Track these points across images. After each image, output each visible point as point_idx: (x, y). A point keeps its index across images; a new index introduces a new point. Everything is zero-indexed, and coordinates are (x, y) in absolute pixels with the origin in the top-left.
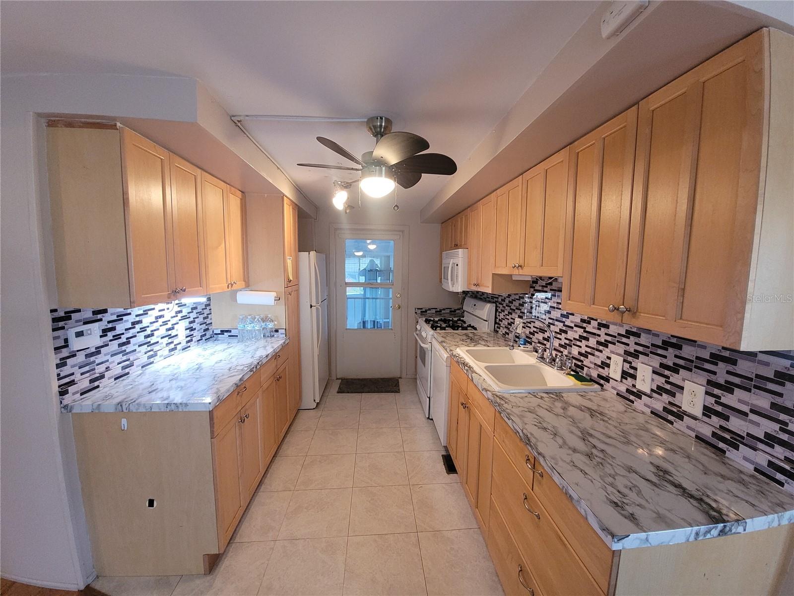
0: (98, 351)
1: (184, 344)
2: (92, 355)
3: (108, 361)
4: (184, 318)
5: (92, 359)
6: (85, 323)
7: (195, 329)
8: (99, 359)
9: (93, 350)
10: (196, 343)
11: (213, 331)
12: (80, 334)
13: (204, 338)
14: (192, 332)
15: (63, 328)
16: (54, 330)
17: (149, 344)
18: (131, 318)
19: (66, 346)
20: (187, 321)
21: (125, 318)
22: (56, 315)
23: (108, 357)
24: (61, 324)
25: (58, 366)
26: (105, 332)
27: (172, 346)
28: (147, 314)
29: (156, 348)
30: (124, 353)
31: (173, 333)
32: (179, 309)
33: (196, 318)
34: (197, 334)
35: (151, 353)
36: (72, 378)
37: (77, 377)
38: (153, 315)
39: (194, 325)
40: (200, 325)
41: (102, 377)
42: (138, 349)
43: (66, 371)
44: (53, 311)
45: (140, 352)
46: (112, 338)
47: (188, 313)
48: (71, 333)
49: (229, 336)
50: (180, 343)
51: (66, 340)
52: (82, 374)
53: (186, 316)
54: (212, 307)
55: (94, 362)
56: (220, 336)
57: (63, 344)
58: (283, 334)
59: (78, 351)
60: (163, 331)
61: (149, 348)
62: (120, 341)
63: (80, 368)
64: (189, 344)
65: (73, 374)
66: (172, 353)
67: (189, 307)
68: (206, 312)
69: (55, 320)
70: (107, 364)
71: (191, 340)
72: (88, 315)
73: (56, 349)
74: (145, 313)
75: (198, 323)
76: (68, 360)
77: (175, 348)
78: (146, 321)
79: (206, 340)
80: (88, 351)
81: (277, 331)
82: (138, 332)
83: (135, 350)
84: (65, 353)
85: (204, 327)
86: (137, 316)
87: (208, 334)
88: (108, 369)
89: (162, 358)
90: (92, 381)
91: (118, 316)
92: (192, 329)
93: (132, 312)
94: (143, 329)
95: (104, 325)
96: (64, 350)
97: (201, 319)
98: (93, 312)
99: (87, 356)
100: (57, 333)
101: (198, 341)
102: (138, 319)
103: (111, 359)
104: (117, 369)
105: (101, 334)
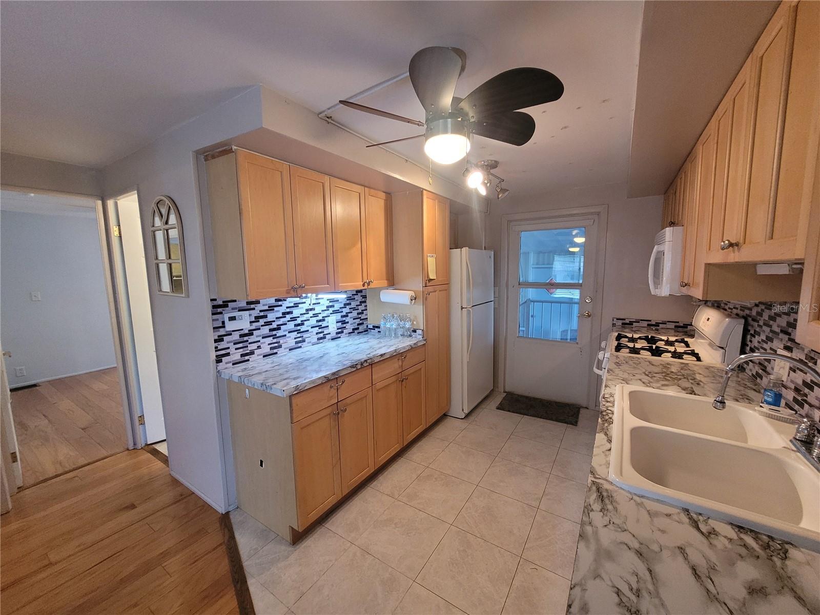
0: (250, 333)
1: (333, 335)
2: (246, 335)
3: (259, 341)
4: (335, 312)
5: (245, 338)
6: (239, 311)
7: (348, 322)
8: (252, 339)
9: (247, 332)
10: (347, 335)
11: (367, 326)
12: (232, 319)
13: (356, 331)
14: (344, 325)
15: (221, 313)
16: (213, 314)
17: (299, 331)
18: (283, 309)
19: (224, 327)
20: (340, 315)
21: (276, 309)
22: (215, 303)
23: (260, 338)
24: (219, 310)
25: (216, 341)
26: (257, 318)
27: (321, 335)
28: (298, 306)
29: (305, 335)
30: (275, 337)
31: (324, 324)
32: (331, 304)
33: (349, 313)
34: (349, 327)
35: (300, 339)
36: (228, 351)
37: (232, 350)
38: (303, 308)
39: (347, 319)
40: (354, 319)
41: (252, 353)
42: (288, 335)
43: (222, 345)
44: (212, 300)
45: (290, 337)
46: (263, 324)
47: (340, 308)
48: (226, 317)
49: (377, 331)
50: (329, 334)
51: (223, 323)
52: (236, 349)
53: (339, 310)
54: (368, 303)
55: (247, 341)
56: (372, 330)
57: (221, 325)
58: (421, 335)
59: (233, 331)
60: (313, 321)
61: (299, 335)
62: (271, 327)
63: (235, 344)
64: (339, 335)
65: (229, 348)
66: (321, 341)
67: (341, 302)
68: (361, 308)
69: (214, 307)
70: (259, 344)
71: (342, 332)
72: (243, 304)
73: (214, 328)
74: (296, 305)
75: (350, 318)
76: (224, 338)
77: (324, 338)
78: (296, 312)
79: (358, 333)
80: (242, 332)
81: (414, 331)
82: (288, 321)
83: (285, 335)
84: (222, 332)
85: (358, 321)
86: (287, 308)
87: (361, 328)
88: (259, 347)
89: (310, 344)
90: (242, 355)
91: (269, 307)
92: (344, 322)
93: (283, 305)
94: (294, 319)
95: (255, 313)
96: (221, 330)
97: (355, 314)
98: (247, 302)
99: (241, 336)
100: (215, 317)
101: (349, 333)
102: (288, 310)
103: (262, 341)
104: (266, 349)
105: (254, 320)
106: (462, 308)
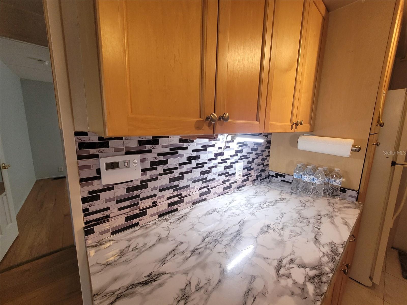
0: (143, 185)
1: (239, 183)
2: (136, 188)
3: (155, 195)
4: (243, 158)
5: (135, 193)
6: (127, 153)
7: (253, 169)
8: (145, 193)
9: (138, 183)
10: (252, 183)
11: (269, 173)
12: (112, 166)
13: (259, 179)
14: (250, 172)
15: (96, 156)
16: (79, 158)
17: (205, 180)
18: (188, 153)
19: (100, 178)
20: (247, 160)
21: (180, 152)
22: (84, 139)
23: (156, 192)
24: (92, 151)
25: (84, 200)
26: (154, 165)
27: (228, 184)
28: (206, 150)
29: (211, 185)
30: (175, 188)
31: (231, 171)
32: (240, 149)
33: (255, 159)
34: (254, 174)
35: (205, 190)
36: (106, 213)
37: (114, 210)
38: (213, 151)
39: (253, 166)
40: (258, 165)
41: (143, 213)
42: (192, 185)
43: (96, 206)
44: (77, 134)
45: (194, 187)
46: (162, 172)
47: (248, 153)
48: (103, 162)
49: (282, 180)
50: (236, 182)
51: (99, 171)
52: (120, 209)
53: (246, 156)
54: (271, 149)
55: (138, 196)
56: (274, 178)
57: (95, 174)
58: (354, 197)
59: (116, 184)
60: (221, 168)
61: (205, 185)
62: (172, 176)
63: (118, 202)
64: (244, 183)
65: (108, 209)
66: (227, 191)
67: (249, 147)
68: (265, 154)
69: (81, 146)
70: (155, 199)
71: (247, 180)
72: (134, 144)
73: (82, 180)
74: (204, 148)
75: (256, 164)
76: (101, 194)
77: (230, 187)
78: (204, 157)
79: (261, 180)
80: (131, 185)
81: (343, 190)
82: (194, 168)
83: (189, 186)
84: (96, 186)
85: (261, 167)
86: (194, 151)
87: (264, 175)
88: (154, 204)
89: (216, 195)
90: (127, 219)
91: (171, 149)
92: (249, 169)
93: (189, 147)
94: (200, 165)
95: (151, 157)
96: (96, 182)
97: (259, 160)
98: (140, 141)
99: (128, 190)
100: (84, 162)
101: (253, 181)
102: (195, 154)
103: (159, 194)
104: (163, 206)
105: (148, 166)
106: (394, 164)
